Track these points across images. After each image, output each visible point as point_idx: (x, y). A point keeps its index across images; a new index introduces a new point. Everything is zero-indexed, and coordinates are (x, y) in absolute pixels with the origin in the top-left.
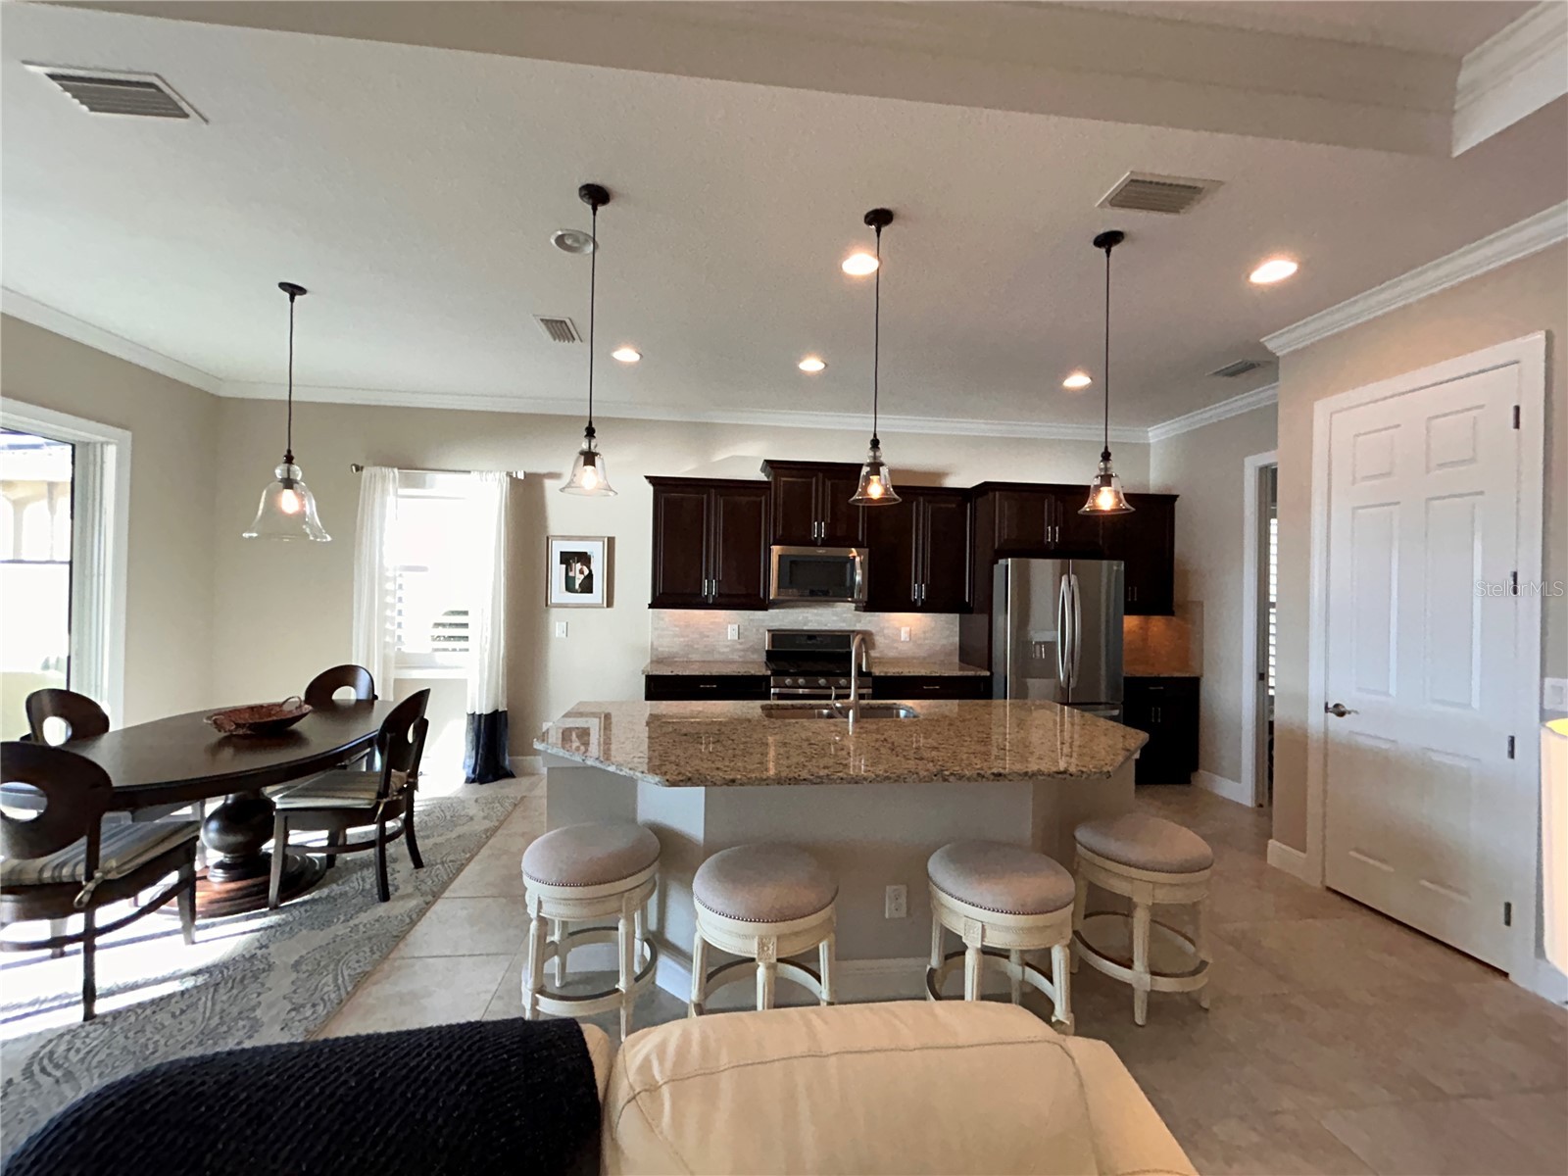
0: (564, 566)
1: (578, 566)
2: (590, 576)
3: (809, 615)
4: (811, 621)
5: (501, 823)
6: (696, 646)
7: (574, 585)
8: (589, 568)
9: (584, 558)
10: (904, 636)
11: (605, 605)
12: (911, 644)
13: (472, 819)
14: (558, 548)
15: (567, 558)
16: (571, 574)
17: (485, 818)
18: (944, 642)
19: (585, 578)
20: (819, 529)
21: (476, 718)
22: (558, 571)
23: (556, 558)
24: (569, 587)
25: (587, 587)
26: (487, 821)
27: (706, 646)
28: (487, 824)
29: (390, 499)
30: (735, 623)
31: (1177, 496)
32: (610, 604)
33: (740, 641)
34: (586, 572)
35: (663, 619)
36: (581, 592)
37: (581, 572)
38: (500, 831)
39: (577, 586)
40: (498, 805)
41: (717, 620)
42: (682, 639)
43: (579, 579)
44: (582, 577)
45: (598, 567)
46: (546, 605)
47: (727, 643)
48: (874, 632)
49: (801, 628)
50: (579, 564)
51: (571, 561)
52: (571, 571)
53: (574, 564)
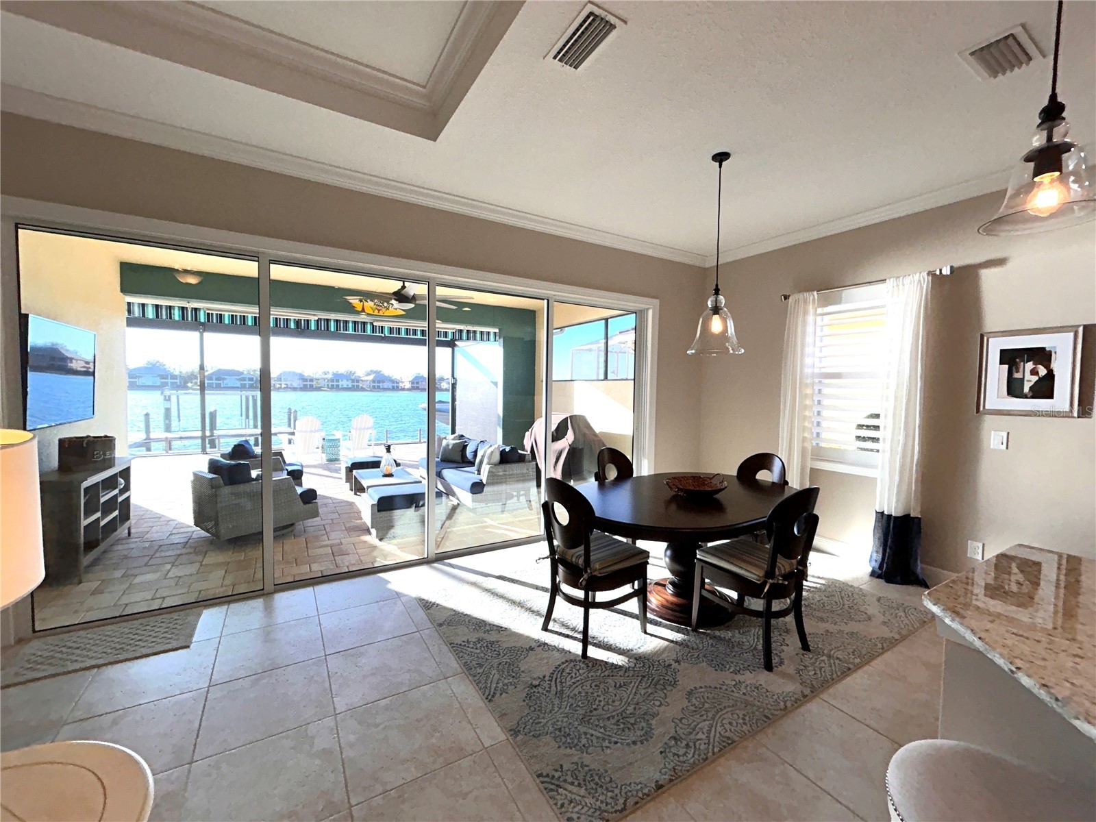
0: (1006, 367)
1: (1030, 365)
2: (1050, 376)
5: (904, 638)
7: (1023, 388)
9: (1042, 356)
11: (1076, 415)
13: (869, 618)
14: (995, 347)
15: (1010, 358)
16: (1017, 375)
17: (884, 623)
19: (1041, 379)
21: (885, 517)
22: (996, 374)
23: (994, 357)
24: (1014, 389)
25: (1045, 388)
26: (885, 629)
28: (885, 632)
29: (810, 318)
32: (1084, 413)
34: (1043, 371)
36: (1033, 397)
37: (1034, 372)
38: (899, 648)
39: (1026, 389)
40: (903, 614)
43: (1030, 381)
44: (1035, 378)
45: (1064, 366)
46: (977, 413)
50: (1031, 363)
51: (1018, 360)
52: (1017, 372)
53: (1022, 363)
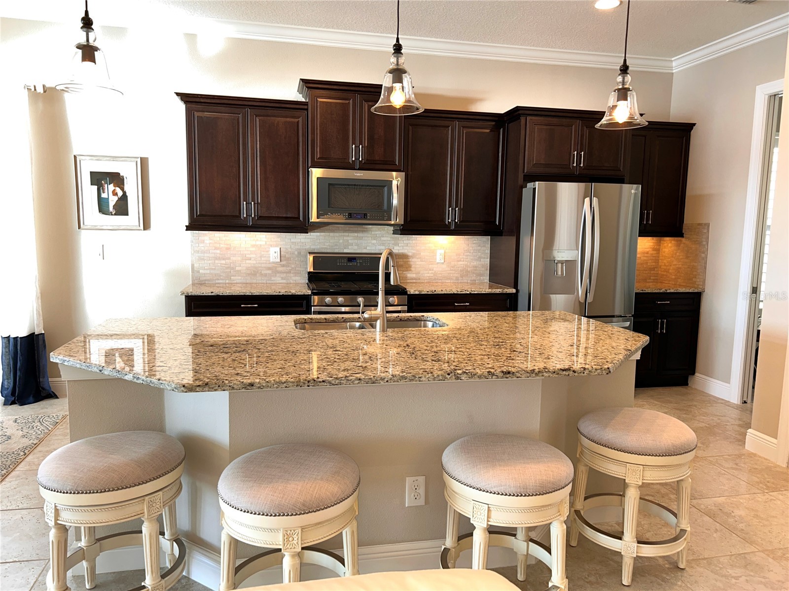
0: (96, 187)
1: (111, 187)
2: (124, 198)
3: (349, 238)
4: (352, 244)
5: (41, 441)
6: (237, 268)
7: (108, 207)
8: (122, 189)
9: (117, 179)
10: (439, 258)
11: (141, 228)
12: (444, 266)
13: (9, 438)
14: (87, 168)
15: (98, 179)
16: (104, 195)
17: (23, 436)
18: (475, 263)
19: (120, 199)
20: (356, 152)
21: (12, 341)
22: (90, 192)
23: (86, 179)
24: (102, 206)
25: (122, 208)
26: (25, 440)
27: (248, 268)
28: (26, 442)
30: (276, 246)
31: (694, 124)
32: (146, 226)
33: (282, 263)
34: (120, 193)
35: (203, 242)
36: (115, 214)
37: (115, 194)
38: (39, 448)
39: (111, 208)
40: (39, 424)
41: (258, 243)
42: (223, 262)
43: (113, 200)
44: (116, 199)
45: (132, 188)
46: (79, 229)
47: (270, 266)
48: (410, 254)
49: (341, 251)
50: (112, 185)
51: (103, 182)
52: (104, 192)
53: (106, 185)
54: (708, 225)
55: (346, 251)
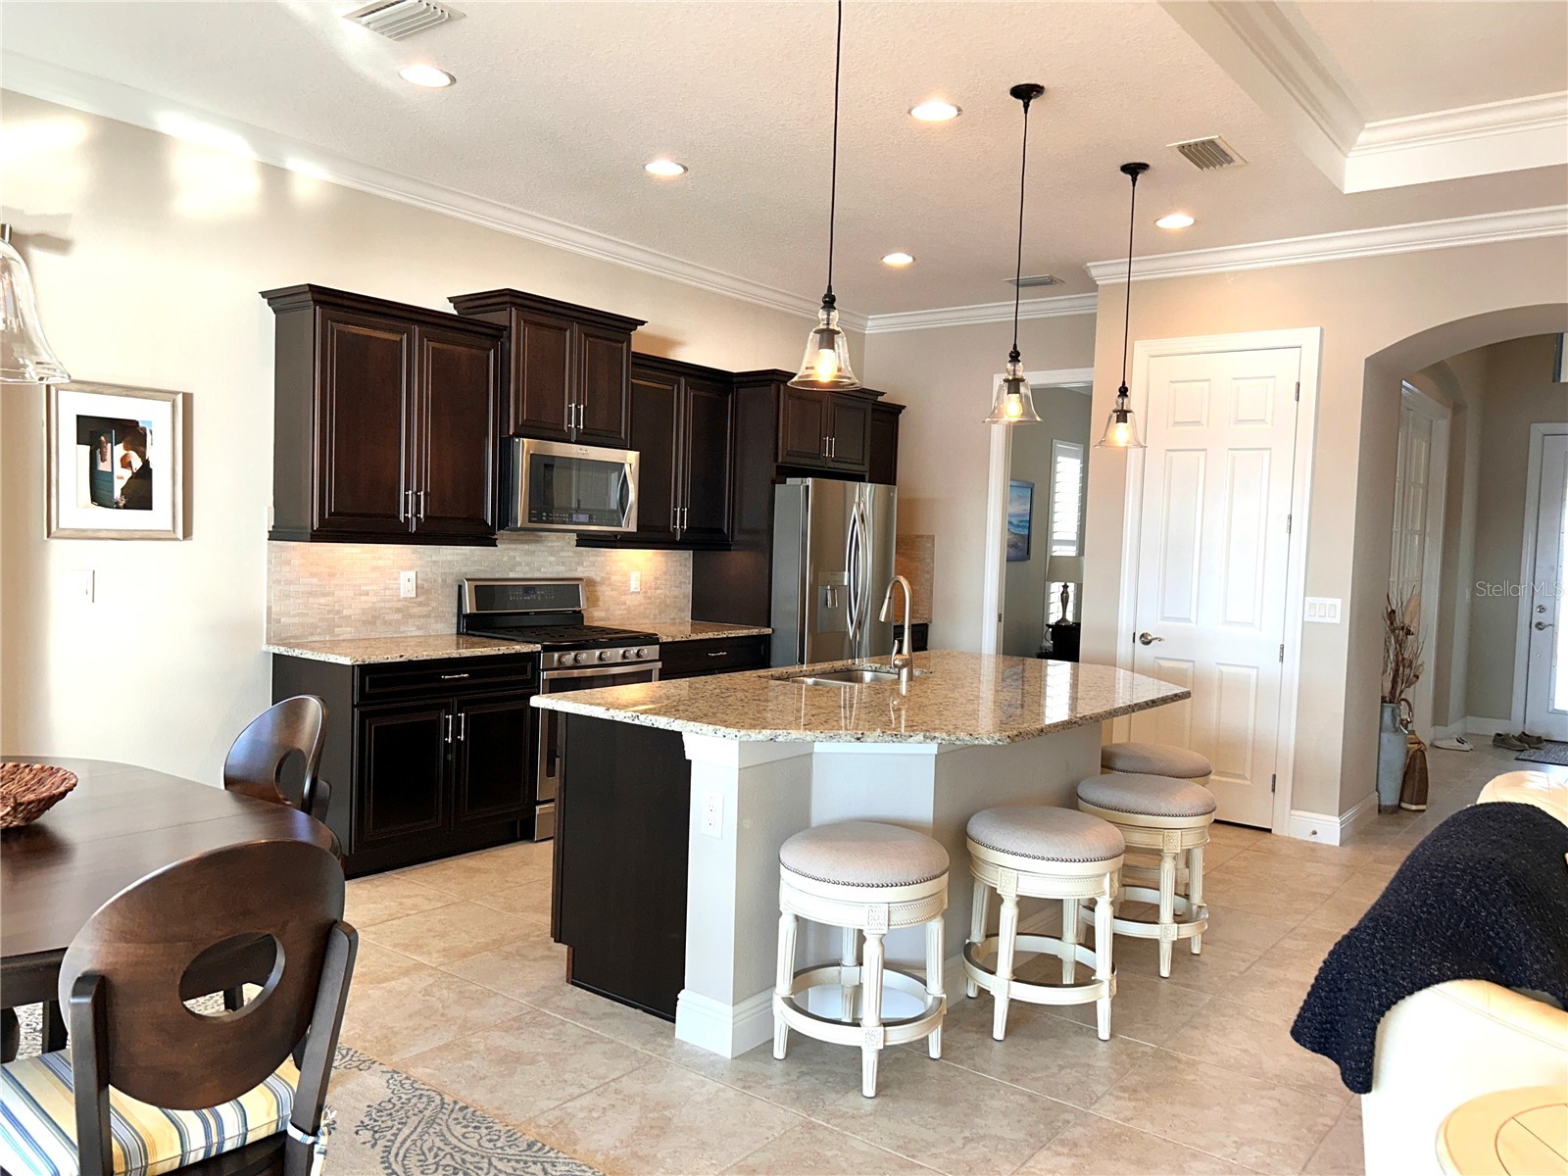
1: (119, 450)
2: (145, 473)
3: (517, 554)
4: (520, 564)
6: (346, 612)
7: (112, 492)
8: (142, 455)
9: (131, 433)
10: (634, 585)
11: (180, 533)
12: (640, 597)
15: (94, 431)
16: (103, 467)
18: (676, 592)
19: (136, 476)
20: (574, 414)
22: (74, 459)
23: (68, 430)
24: (99, 492)
25: (139, 495)
27: (364, 612)
30: (410, 569)
31: (904, 407)
32: (187, 533)
33: (418, 599)
34: (137, 463)
35: (288, 562)
36: (125, 507)
37: (126, 463)
39: (117, 494)
41: (381, 563)
42: (323, 600)
43: (121, 477)
44: (127, 474)
45: (160, 453)
46: (48, 537)
47: (399, 605)
48: (598, 579)
49: (505, 576)
50: (121, 446)
51: (103, 438)
52: (103, 460)
53: (109, 445)
54: (932, 538)
55: (512, 575)
